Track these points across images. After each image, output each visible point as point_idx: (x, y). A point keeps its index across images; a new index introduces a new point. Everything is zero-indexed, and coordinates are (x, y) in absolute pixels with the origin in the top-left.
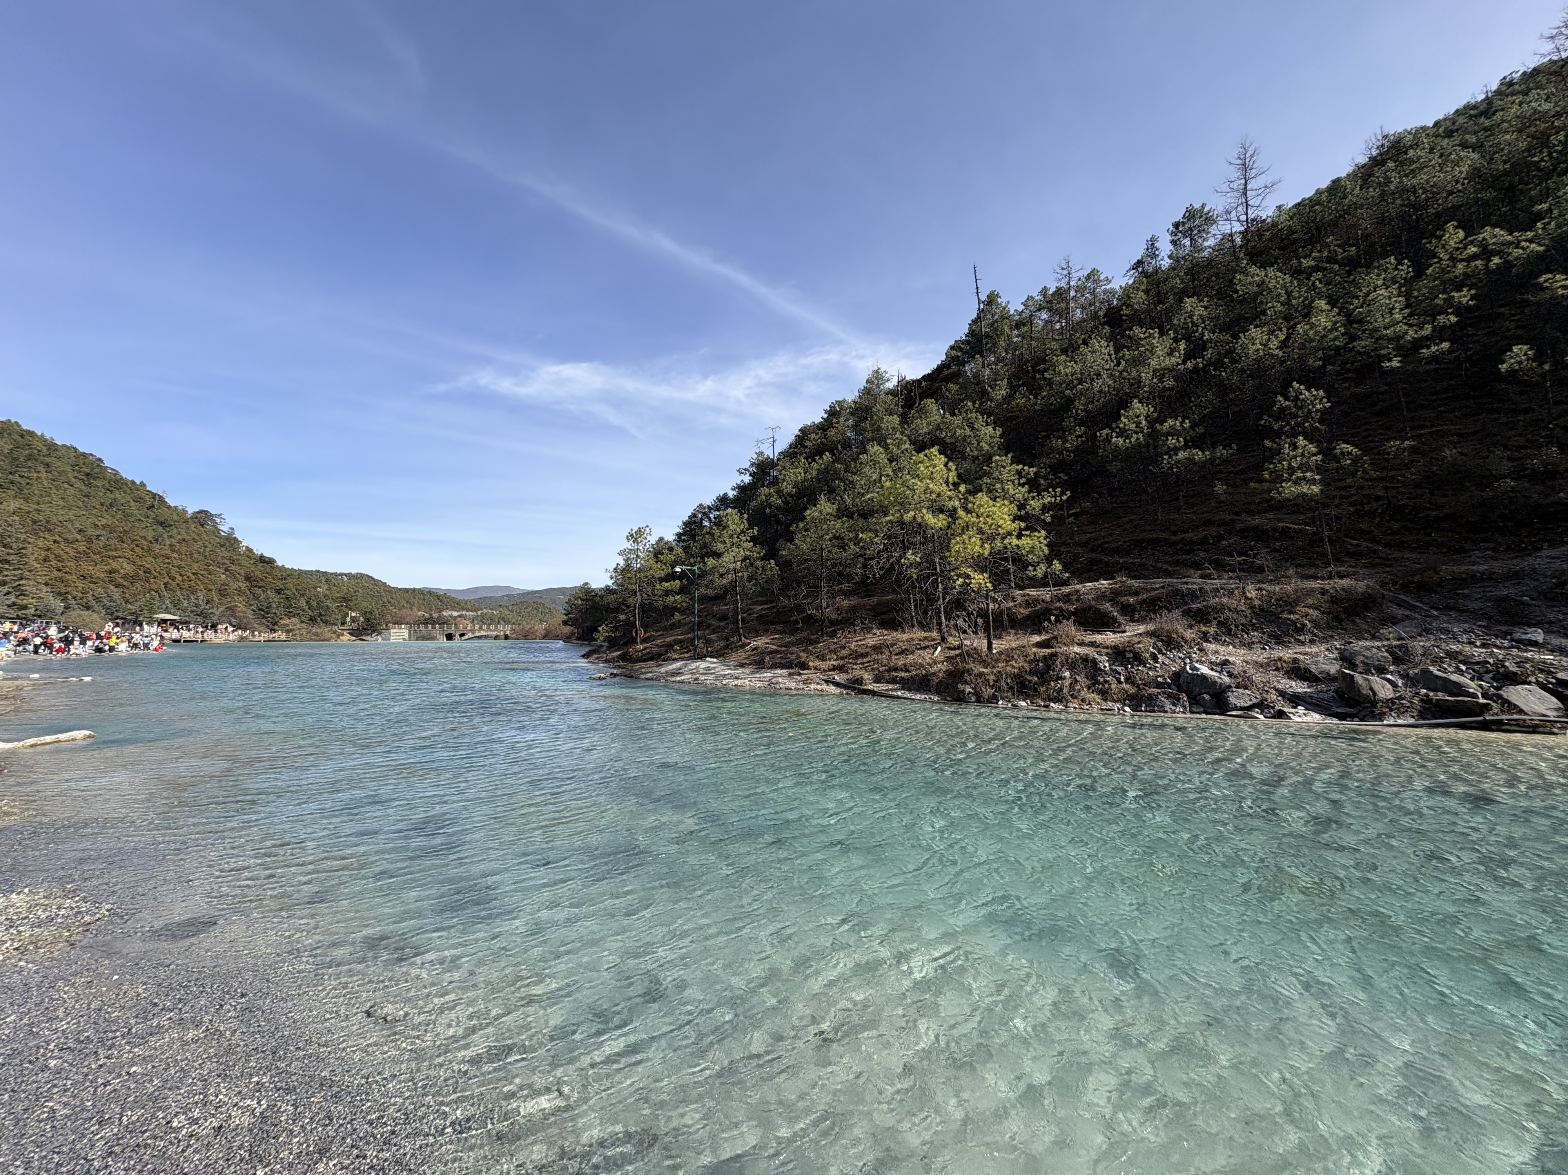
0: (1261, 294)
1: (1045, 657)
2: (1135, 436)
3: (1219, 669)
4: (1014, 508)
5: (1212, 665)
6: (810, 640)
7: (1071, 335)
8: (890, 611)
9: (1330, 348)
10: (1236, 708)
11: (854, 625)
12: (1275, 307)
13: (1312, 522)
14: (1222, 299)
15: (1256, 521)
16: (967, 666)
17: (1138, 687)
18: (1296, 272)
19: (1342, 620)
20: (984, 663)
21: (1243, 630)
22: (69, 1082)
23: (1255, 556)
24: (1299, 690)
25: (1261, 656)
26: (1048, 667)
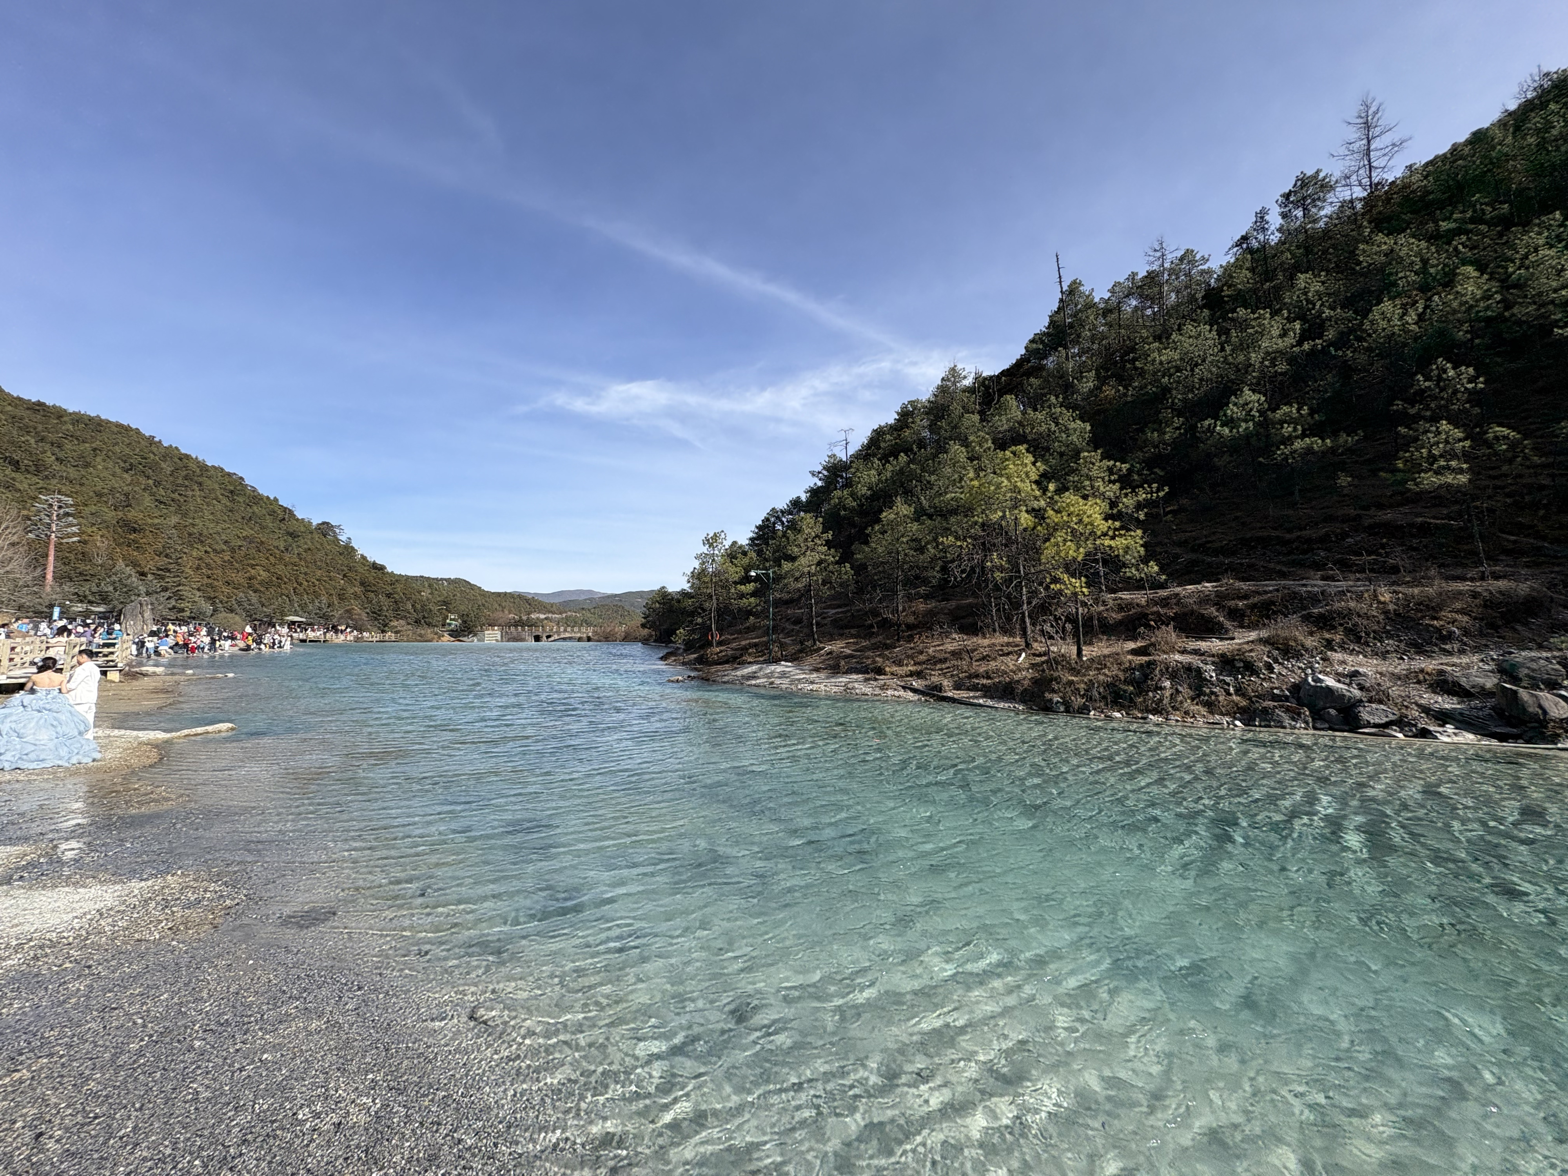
0: (1390, 264)
1: (1141, 665)
2: (1243, 425)
3: (1347, 681)
4: (1105, 506)
5: (1339, 677)
6: (885, 644)
7: (1165, 320)
8: (973, 614)
9: (1479, 320)
10: (1369, 725)
11: (931, 629)
12: (1407, 278)
13: (1459, 515)
14: (1342, 273)
15: (1388, 515)
16: (1056, 674)
17: (1250, 699)
18: (1434, 238)
19: (1499, 627)
20: (1073, 671)
21: (1375, 638)
22: (211, 1065)
23: (1387, 555)
24: (1447, 706)
25: (1400, 667)
26: (1146, 677)
